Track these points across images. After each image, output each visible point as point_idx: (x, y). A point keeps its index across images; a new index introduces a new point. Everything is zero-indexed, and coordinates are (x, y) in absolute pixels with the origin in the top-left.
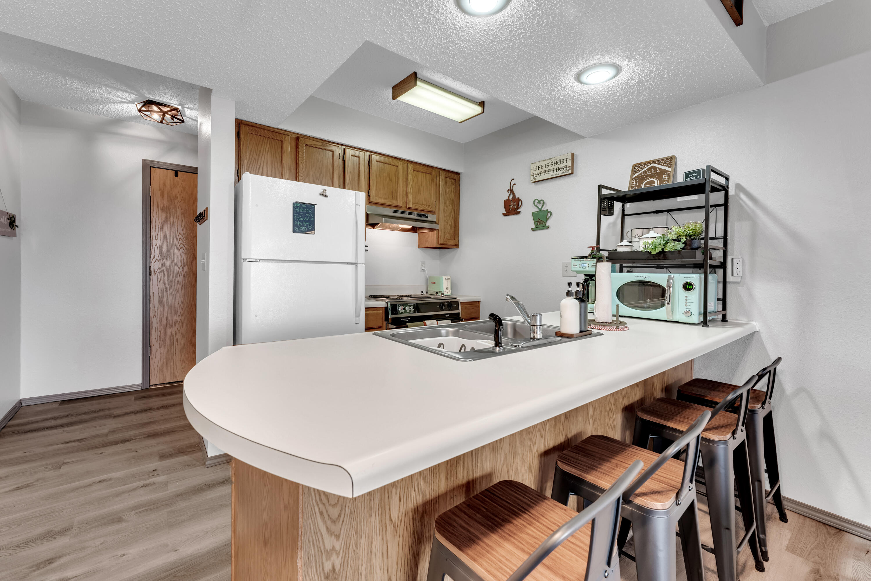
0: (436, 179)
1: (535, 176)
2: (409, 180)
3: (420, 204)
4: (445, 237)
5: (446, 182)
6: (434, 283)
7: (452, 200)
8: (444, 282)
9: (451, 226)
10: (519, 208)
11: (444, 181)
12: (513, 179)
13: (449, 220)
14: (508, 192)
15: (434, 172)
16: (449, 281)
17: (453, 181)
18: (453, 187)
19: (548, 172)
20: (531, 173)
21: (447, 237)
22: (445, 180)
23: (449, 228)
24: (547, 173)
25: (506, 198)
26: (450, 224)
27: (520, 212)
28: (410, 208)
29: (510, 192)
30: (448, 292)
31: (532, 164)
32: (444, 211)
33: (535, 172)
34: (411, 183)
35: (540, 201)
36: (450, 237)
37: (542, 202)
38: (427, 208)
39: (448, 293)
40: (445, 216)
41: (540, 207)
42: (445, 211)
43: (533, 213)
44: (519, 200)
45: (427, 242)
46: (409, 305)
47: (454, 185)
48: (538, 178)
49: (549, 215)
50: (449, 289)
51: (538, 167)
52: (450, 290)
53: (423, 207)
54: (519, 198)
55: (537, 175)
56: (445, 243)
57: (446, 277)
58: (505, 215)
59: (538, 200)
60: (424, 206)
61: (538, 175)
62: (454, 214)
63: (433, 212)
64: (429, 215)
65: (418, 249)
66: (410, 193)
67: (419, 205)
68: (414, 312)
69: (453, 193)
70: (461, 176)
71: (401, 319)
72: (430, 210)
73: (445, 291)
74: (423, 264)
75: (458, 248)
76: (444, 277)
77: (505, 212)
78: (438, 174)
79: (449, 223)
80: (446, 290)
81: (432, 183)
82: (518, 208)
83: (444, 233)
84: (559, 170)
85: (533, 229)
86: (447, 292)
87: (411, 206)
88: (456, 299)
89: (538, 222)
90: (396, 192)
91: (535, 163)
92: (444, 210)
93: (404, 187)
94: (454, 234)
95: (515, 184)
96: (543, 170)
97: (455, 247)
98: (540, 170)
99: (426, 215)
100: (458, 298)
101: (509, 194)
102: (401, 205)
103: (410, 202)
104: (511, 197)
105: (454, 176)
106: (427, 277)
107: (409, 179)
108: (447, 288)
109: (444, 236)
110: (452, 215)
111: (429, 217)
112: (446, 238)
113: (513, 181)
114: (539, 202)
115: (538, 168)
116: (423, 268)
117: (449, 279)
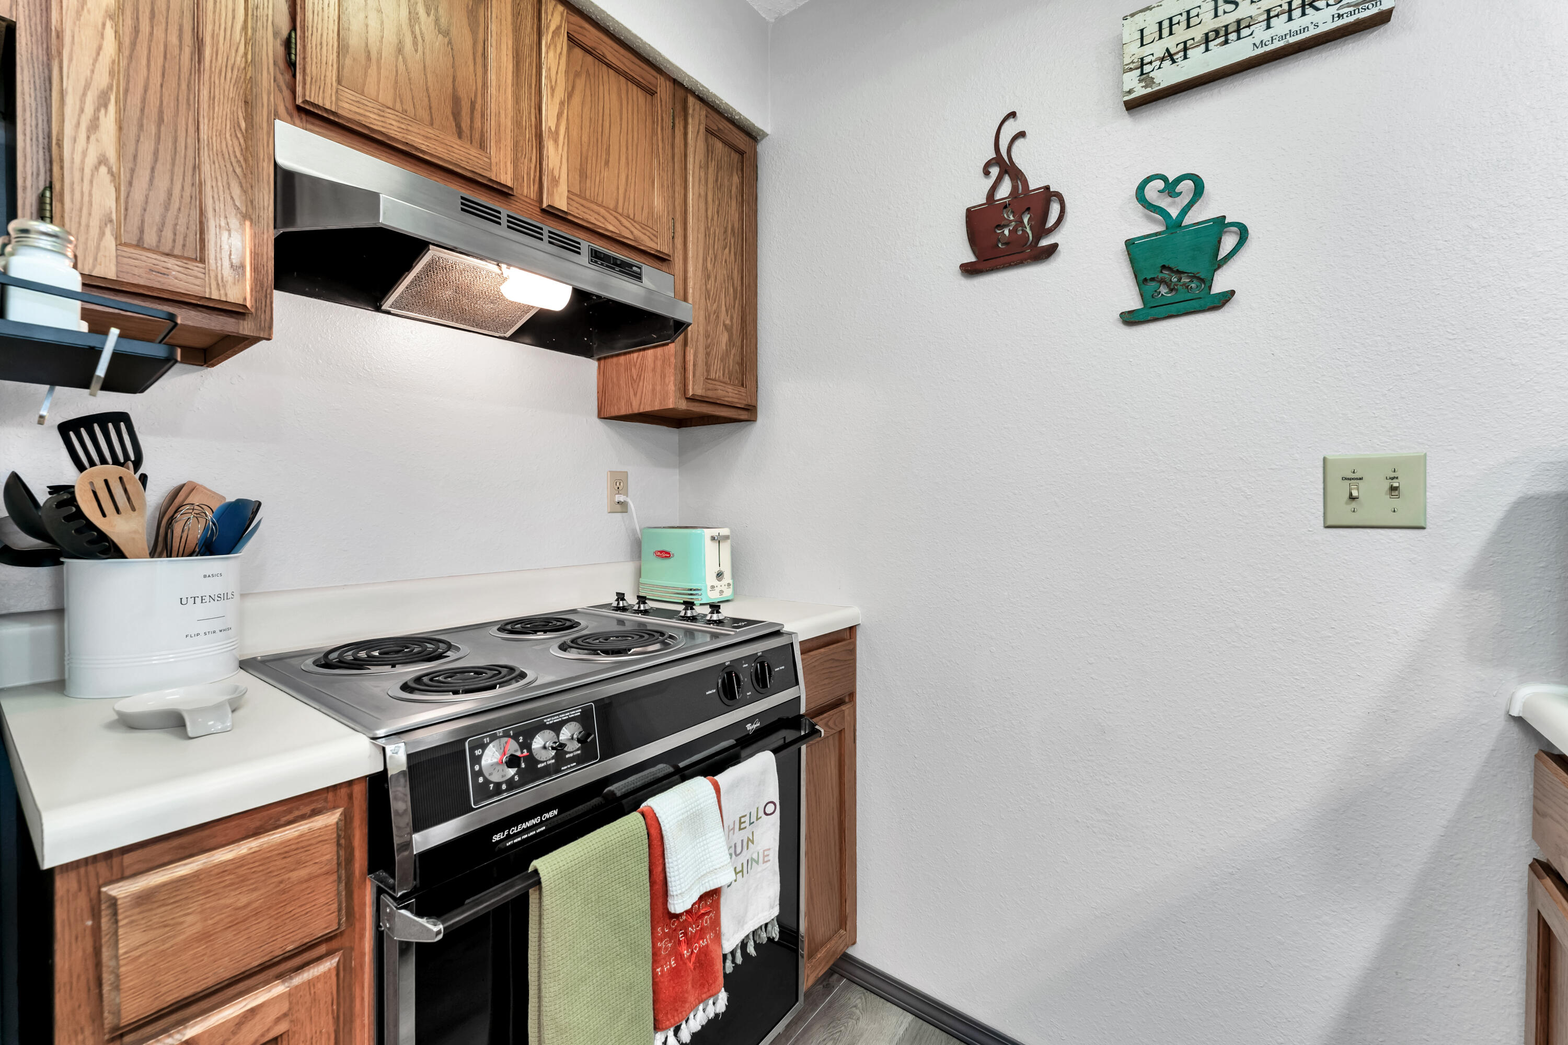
0: (674, 123)
1: (1147, 69)
2: (549, 77)
3: (606, 208)
4: (708, 371)
5: (709, 151)
6: (665, 555)
7: (733, 230)
8: (710, 548)
9: (728, 329)
10: (1050, 231)
11: (701, 144)
12: (1013, 115)
13: (723, 308)
14: (987, 173)
15: (664, 89)
16: (726, 547)
17: (735, 157)
18: (736, 179)
19: (1233, 36)
20: (1127, 60)
21: (717, 372)
22: (706, 140)
23: (724, 338)
24: (1226, 42)
25: (980, 199)
26: (728, 322)
27: (1054, 248)
28: (551, 213)
29: (995, 171)
30: (724, 588)
31: (1132, 15)
32: (705, 268)
33: (1147, 50)
34: (560, 93)
35: (1179, 180)
36: (727, 375)
37: (1188, 185)
38: (636, 232)
39: (721, 592)
40: (709, 286)
41: (1174, 212)
42: (710, 266)
43: (1130, 244)
44: (1048, 195)
45: (635, 394)
46: (549, 721)
47: (740, 173)
48: (1167, 76)
49: (1229, 242)
50: (727, 578)
51: (1166, 24)
52: (731, 581)
53: (617, 223)
54: (1047, 188)
55: (1162, 59)
56: (710, 394)
57: (715, 532)
58: (969, 270)
59: (1164, 178)
60: (623, 220)
61: (1167, 63)
62: (739, 288)
63: (660, 259)
64: (644, 268)
65: (598, 421)
66: (556, 141)
67: (602, 211)
68: (587, 755)
69: (734, 203)
70: (762, 148)
71: (496, 838)
72: (649, 244)
73: (713, 587)
74: (619, 483)
75: (755, 420)
76: (708, 533)
77: (971, 258)
78: (678, 107)
79: (724, 318)
80: (716, 583)
81: (654, 132)
82: (1042, 230)
83: (708, 354)
84: (1309, 10)
85: (1130, 319)
86: (717, 590)
87: (561, 203)
88: (777, 633)
89: (1162, 281)
90: (478, 106)
91: (1149, 8)
92: (705, 260)
93: (525, 105)
94: (742, 364)
95: (1022, 134)
96: (1198, 33)
97: (744, 415)
98: (1181, 33)
99: (631, 266)
100: (787, 628)
101: (990, 182)
102: (506, 178)
103: (555, 181)
104: (1004, 190)
105: (740, 140)
106: (634, 531)
107: (549, 69)
108: (720, 575)
109: (707, 365)
110: (735, 291)
111: (644, 279)
112: (713, 376)
113: (1011, 121)
114: (1171, 188)
115: (1166, 27)
116: (621, 498)
117: (727, 538)
